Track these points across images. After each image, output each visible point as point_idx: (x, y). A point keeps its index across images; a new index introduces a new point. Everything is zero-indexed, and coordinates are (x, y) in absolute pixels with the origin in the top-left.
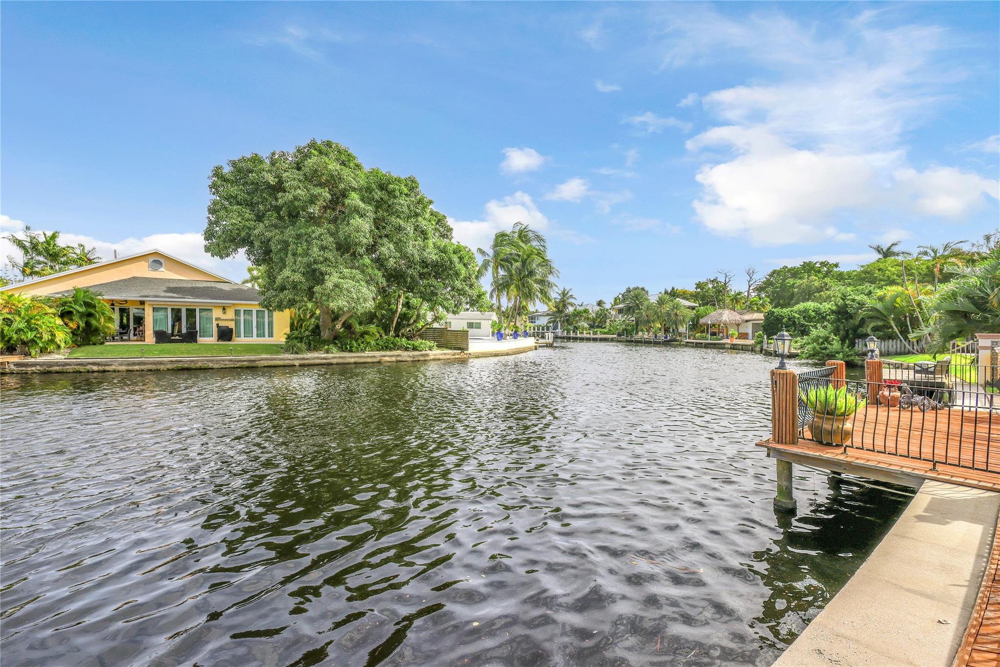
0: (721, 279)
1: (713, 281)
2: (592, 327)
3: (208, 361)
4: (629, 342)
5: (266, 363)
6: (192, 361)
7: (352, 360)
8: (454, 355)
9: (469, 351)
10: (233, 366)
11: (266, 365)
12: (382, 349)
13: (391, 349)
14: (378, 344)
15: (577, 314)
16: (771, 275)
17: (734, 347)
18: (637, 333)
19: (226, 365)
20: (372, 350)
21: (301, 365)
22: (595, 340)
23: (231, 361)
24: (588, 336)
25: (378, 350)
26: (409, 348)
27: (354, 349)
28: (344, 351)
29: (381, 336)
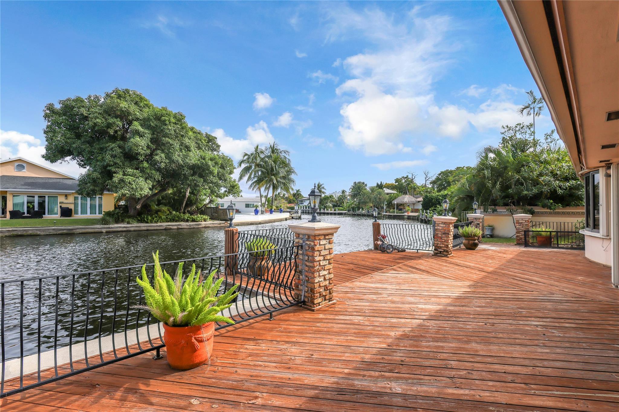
0: (410, 176)
1: (406, 178)
2: (334, 206)
3: (36, 230)
4: (354, 215)
5: (81, 231)
6: (25, 230)
7: (145, 228)
8: (220, 224)
10: (55, 233)
11: (81, 232)
12: (171, 221)
13: (176, 221)
14: (167, 218)
15: (326, 198)
16: (440, 174)
17: (409, 218)
18: (359, 210)
19: (50, 232)
20: (163, 222)
21: (107, 232)
22: (335, 214)
24: (331, 212)
25: (167, 222)
26: (189, 220)
27: (149, 221)
28: (142, 222)
29: (170, 212)
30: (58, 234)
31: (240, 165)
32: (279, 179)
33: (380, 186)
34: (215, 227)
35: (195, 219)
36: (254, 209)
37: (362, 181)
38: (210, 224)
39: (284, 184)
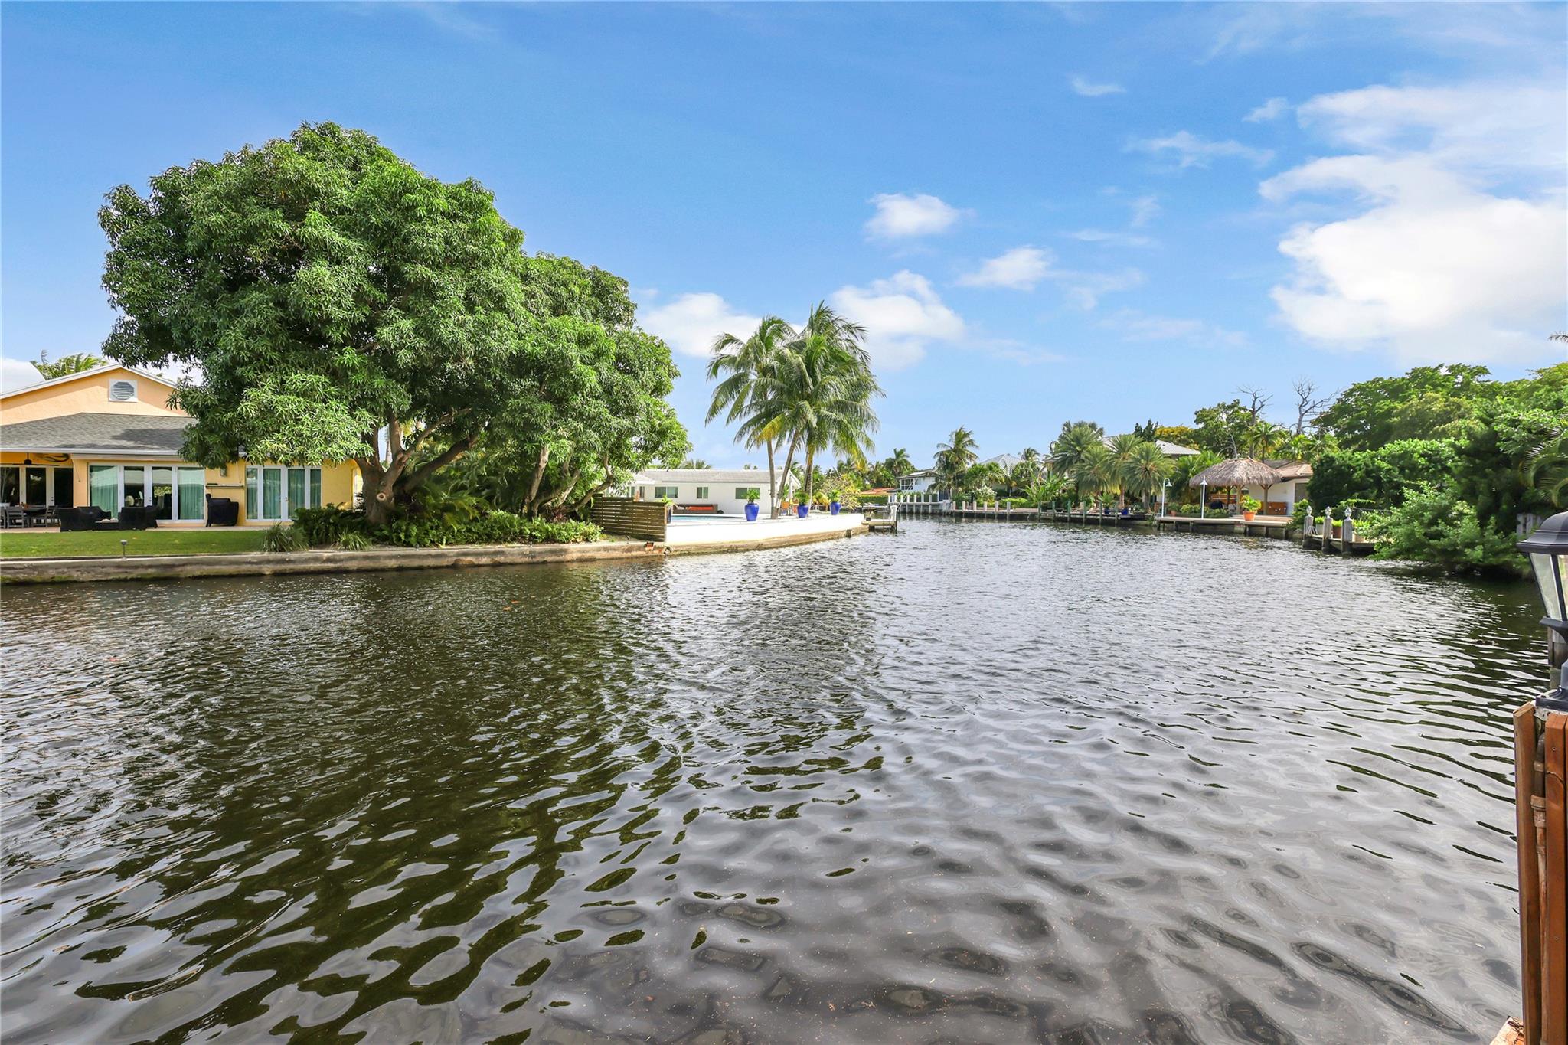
0: (1246, 402)
1: (1230, 407)
2: (1001, 494)
3: (69, 566)
4: (1060, 522)
5: (197, 571)
7: (393, 563)
8: (630, 549)
9: (666, 544)
10: (123, 576)
11: (198, 573)
12: (480, 539)
13: (497, 541)
14: (469, 530)
15: (978, 472)
17: (1252, 531)
18: (1077, 505)
19: (109, 574)
20: (457, 543)
21: (275, 574)
22: (1002, 518)
23: (118, 566)
24: (992, 510)
25: (469, 543)
26: (535, 537)
27: (413, 540)
28: (393, 544)
29: (484, 515)
30: (132, 580)
31: (715, 372)
32: (824, 411)
33: (1147, 434)
34: (612, 559)
35: (554, 536)
36: (745, 502)
37: (1089, 421)
38: (599, 550)
39: (839, 425)
